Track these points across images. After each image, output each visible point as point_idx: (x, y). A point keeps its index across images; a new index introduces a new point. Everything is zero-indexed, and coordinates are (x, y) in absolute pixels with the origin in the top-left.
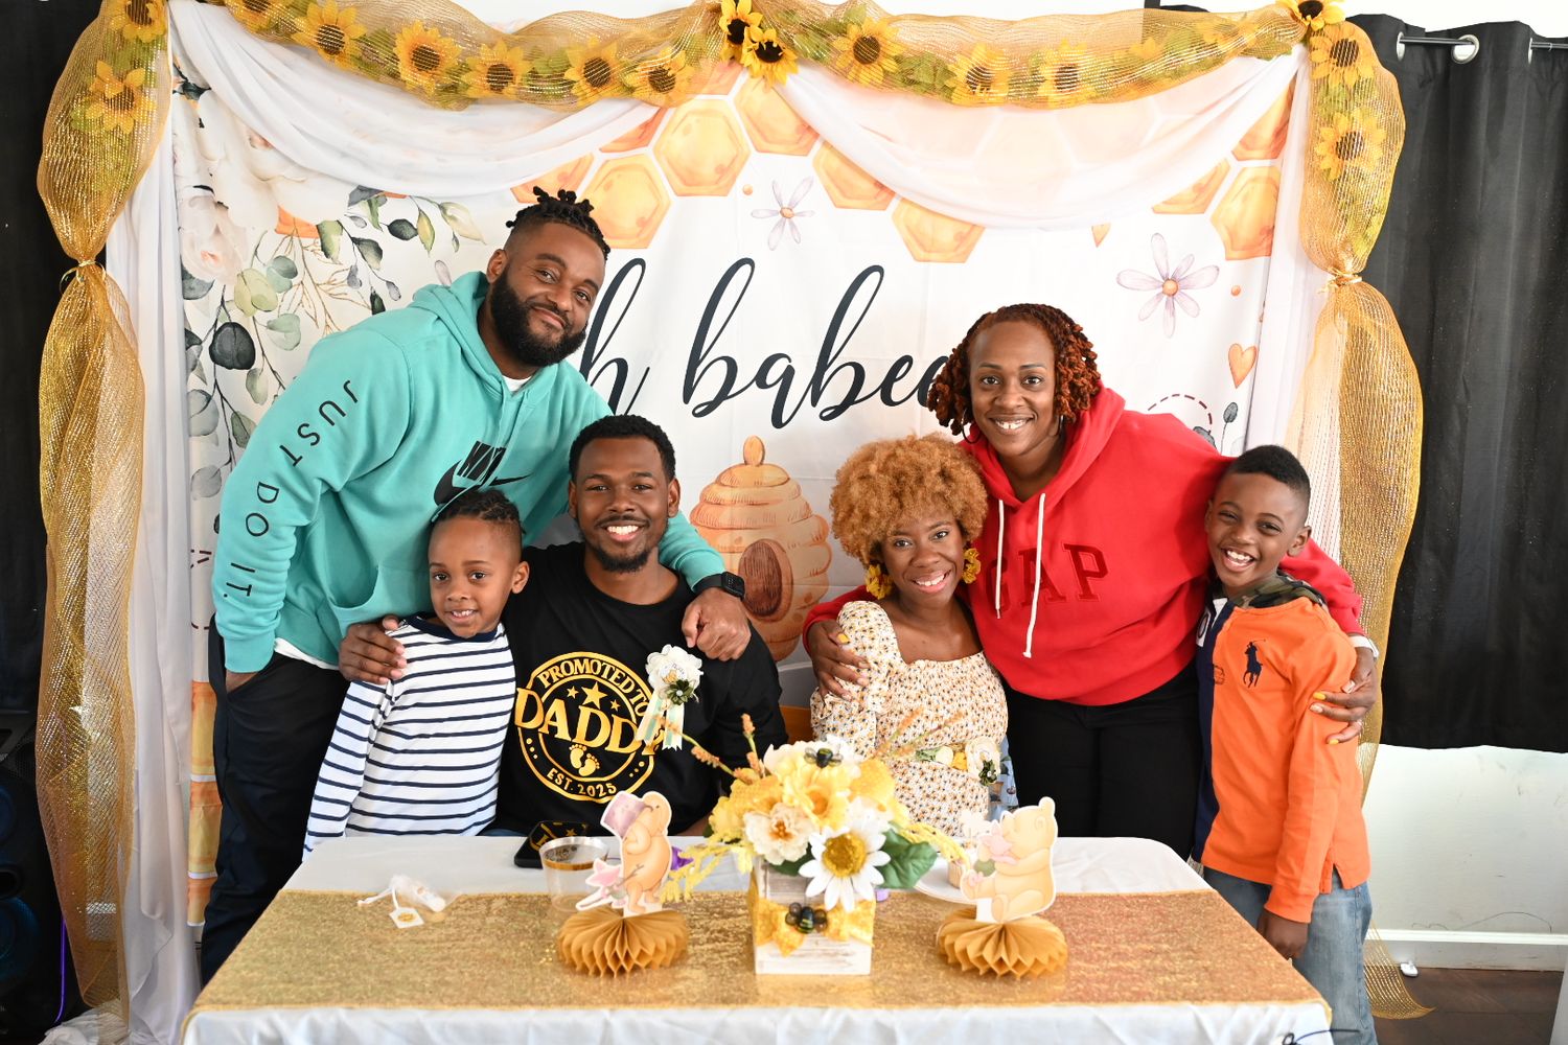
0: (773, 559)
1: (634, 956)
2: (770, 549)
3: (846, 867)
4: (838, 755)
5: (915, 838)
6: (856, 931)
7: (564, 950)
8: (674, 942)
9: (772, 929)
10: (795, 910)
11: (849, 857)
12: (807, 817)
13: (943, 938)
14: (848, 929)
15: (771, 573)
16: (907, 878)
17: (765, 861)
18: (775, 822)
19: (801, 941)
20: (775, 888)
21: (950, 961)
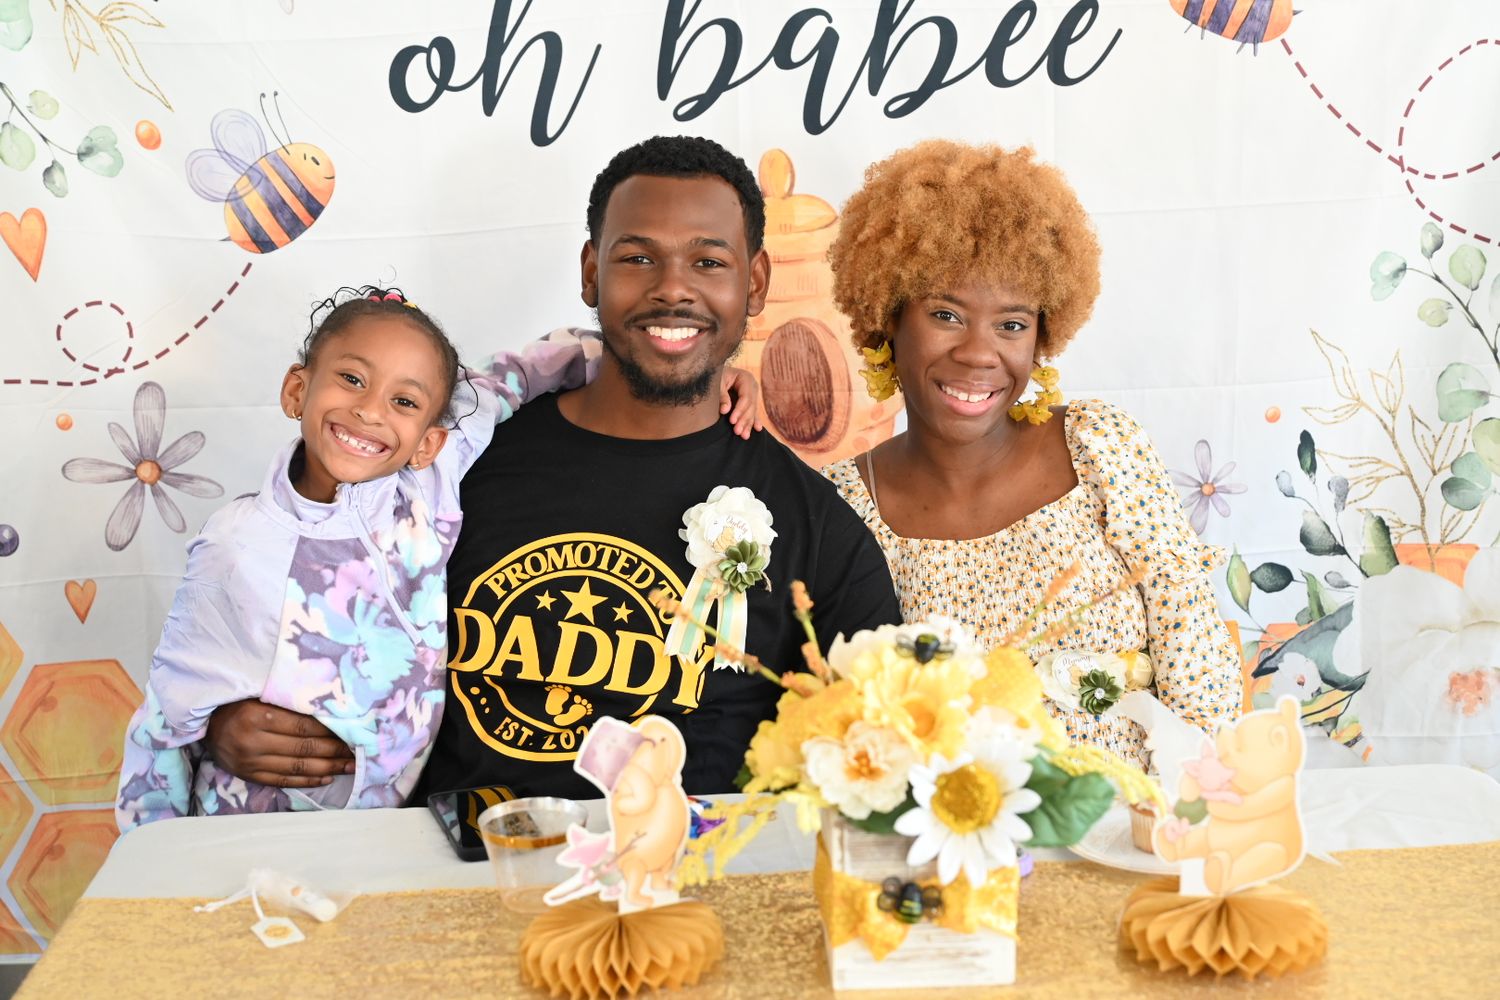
0: (816, 350)
1: (640, 969)
2: (810, 334)
3: (970, 817)
4: (948, 643)
5: (1075, 766)
6: (989, 916)
7: (530, 966)
8: (701, 947)
9: (856, 919)
10: (892, 889)
11: (974, 801)
12: (903, 741)
13: (1128, 924)
14: (975, 913)
15: (814, 373)
16: (1068, 829)
17: (841, 814)
18: (852, 752)
19: (902, 937)
20: (857, 855)
21: (1141, 957)
